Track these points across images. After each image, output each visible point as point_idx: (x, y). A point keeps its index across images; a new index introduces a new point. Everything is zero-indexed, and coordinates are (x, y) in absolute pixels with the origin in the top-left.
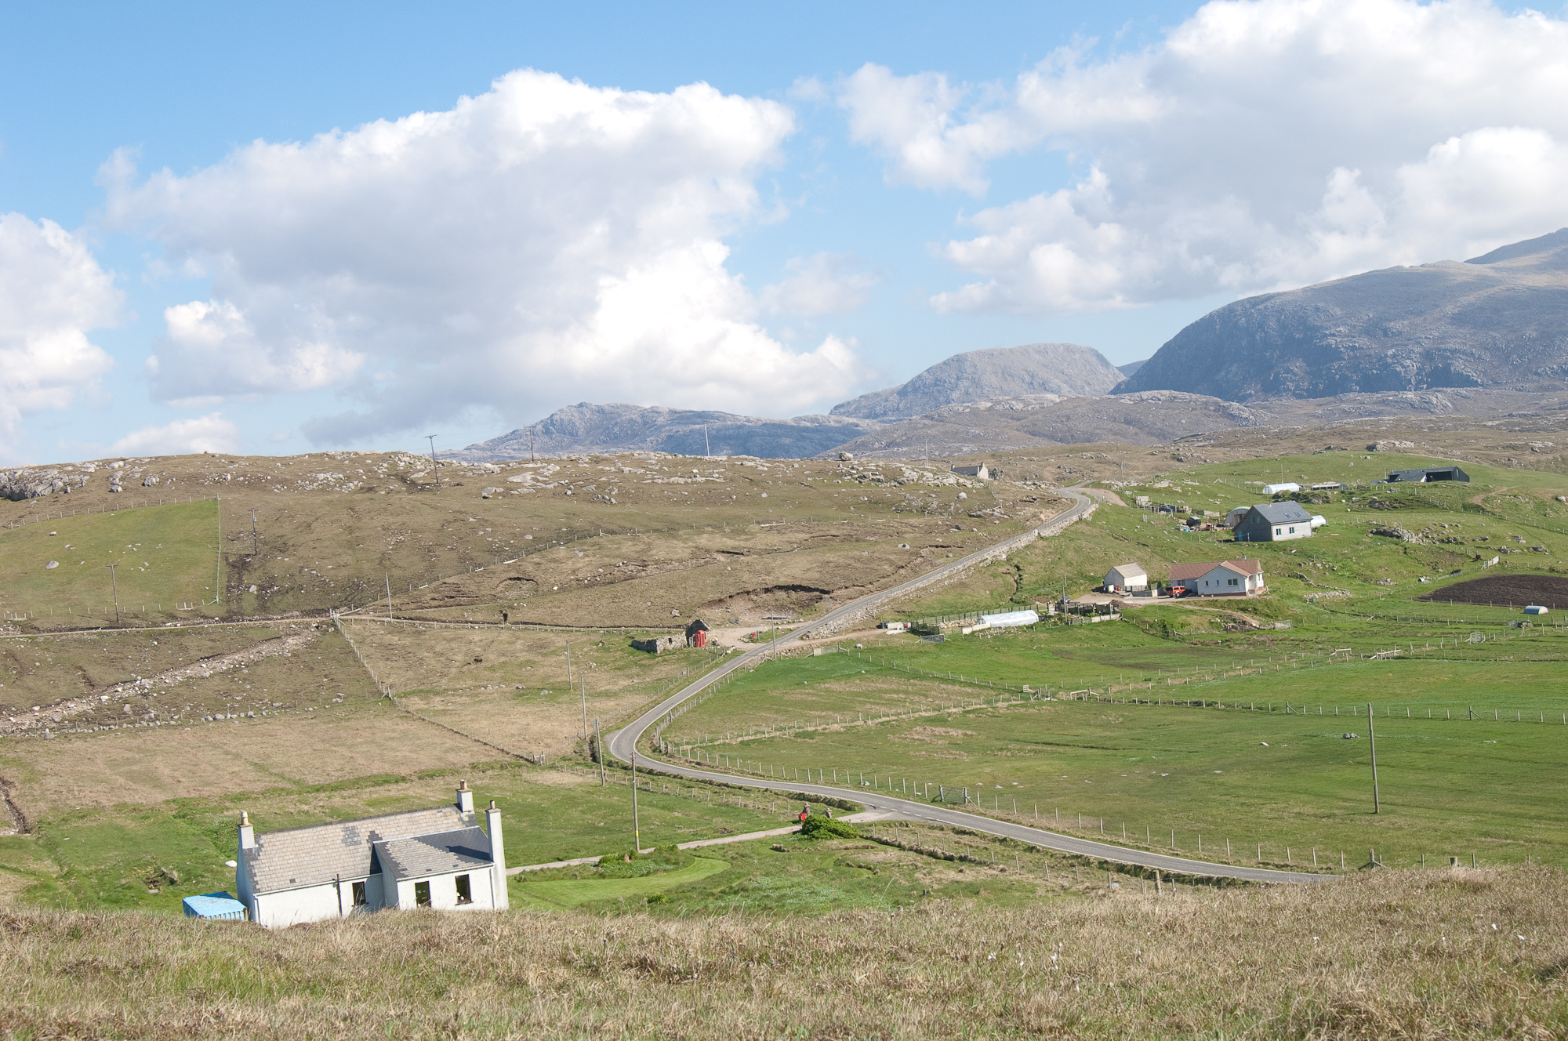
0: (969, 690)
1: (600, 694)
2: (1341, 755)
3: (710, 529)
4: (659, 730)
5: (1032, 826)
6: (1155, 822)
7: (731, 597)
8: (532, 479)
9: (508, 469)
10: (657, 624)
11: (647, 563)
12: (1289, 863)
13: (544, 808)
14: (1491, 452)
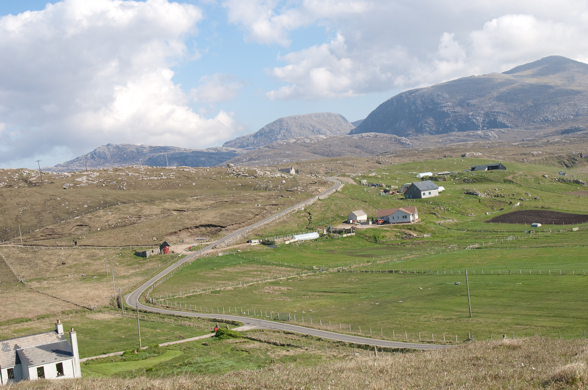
0: (289, 269)
1: (121, 277)
2: (454, 292)
3: (169, 200)
4: (149, 293)
5: (319, 329)
6: (374, 325)
7: (180, 231)
8: (86, 179)
9: (75, 175)
10: (146, 244)
11: (141, 217)
12: (433, 340)
13: (97, 330)
14: (515, 157)
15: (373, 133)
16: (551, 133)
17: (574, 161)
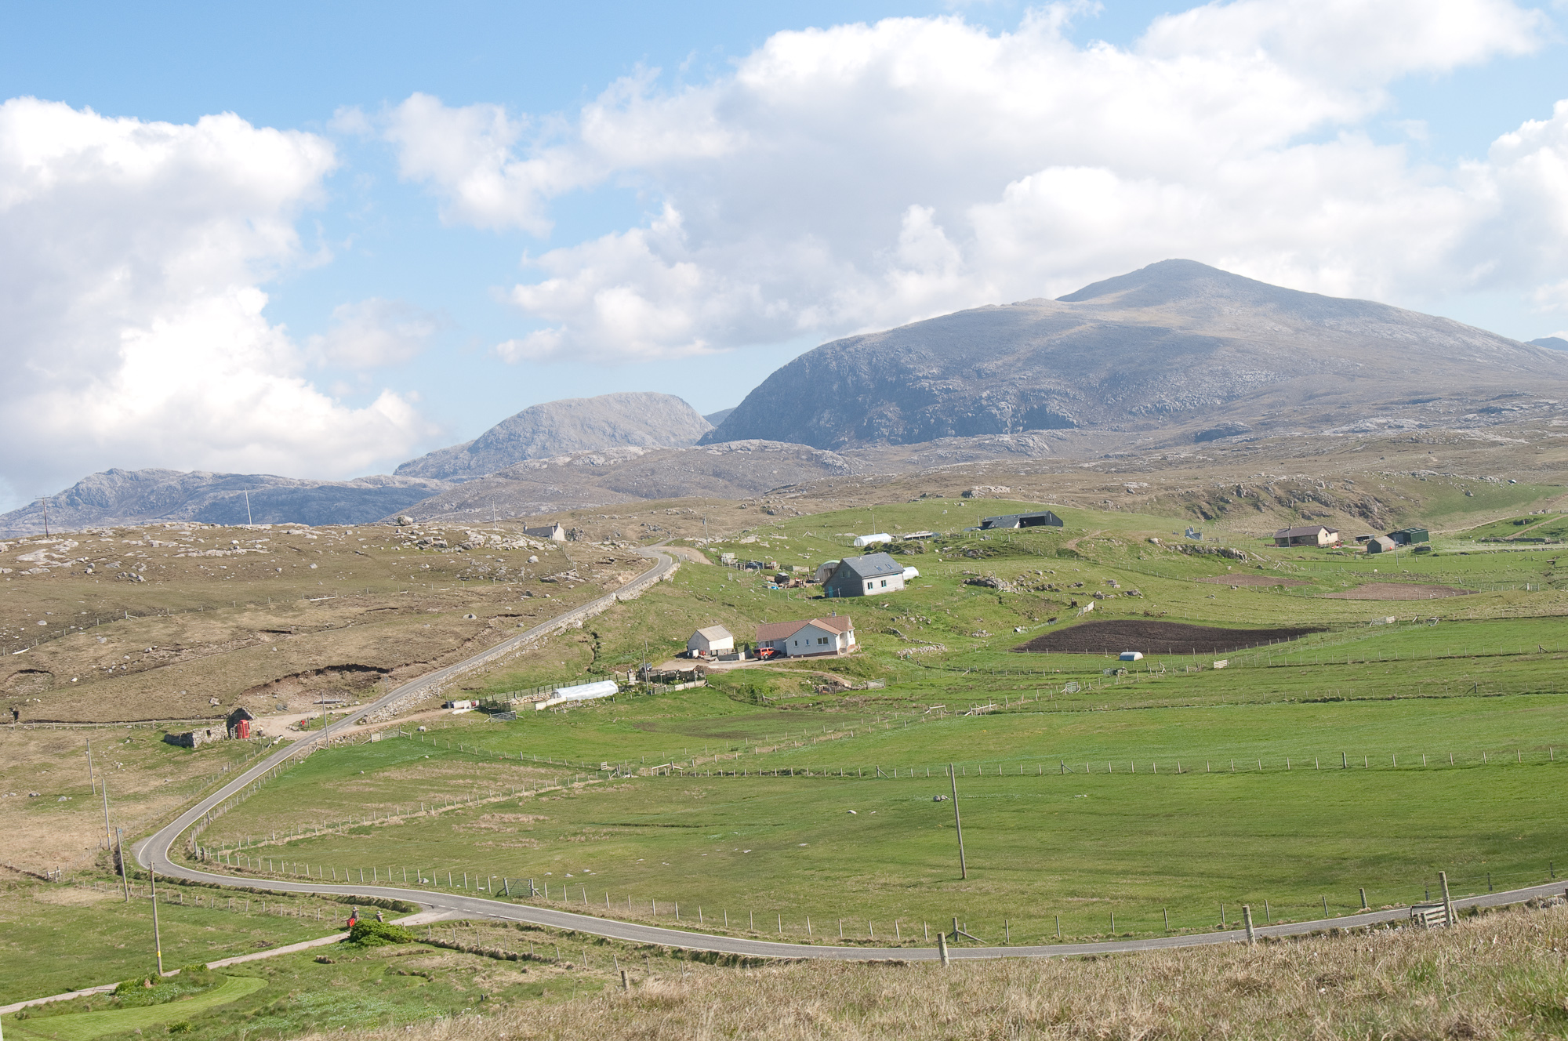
0: (543, 771)
1: (127, 798)
2: (931, 818)
3: (253, 606)
4: (194, 835)
5: (603, 916)
6: (735, 903)
7: (277, 681)
8: (46, 556)
9: (18, 546)
10: (194, 714)
11: (180, 647)
12: (872, 938)
13: (56, 931)
14: (1088, 495)
15: (756, 442)
16: (1171, 439)
17: (1222, 503)
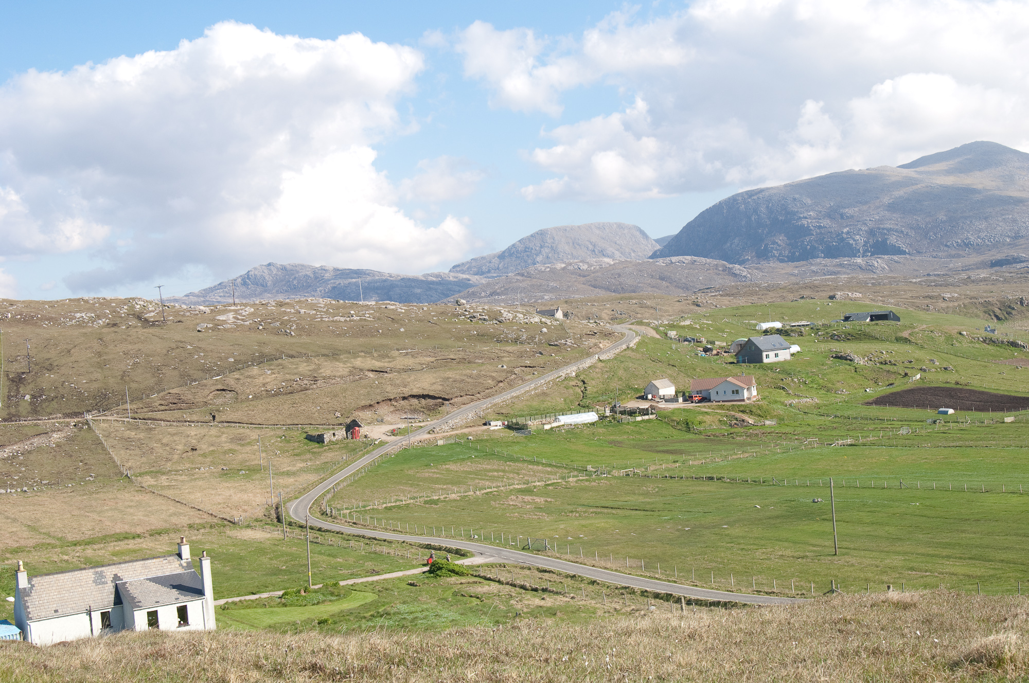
0: (549, 469)
1: (283, 474)
2: (811, 514)
3: (363, 354)
4: (326, 499)
5: (593, 566)
6: (681, 562)
7: (378, 403)
8: (234, 317)
9: (216, 310)
10: (325, 422)
11: (317, 379)
12: (775, 590)
13: (242, 556)
14: (916, 301)
15: (689, 258)
16: (974, 265)
17: (1009, 310)
